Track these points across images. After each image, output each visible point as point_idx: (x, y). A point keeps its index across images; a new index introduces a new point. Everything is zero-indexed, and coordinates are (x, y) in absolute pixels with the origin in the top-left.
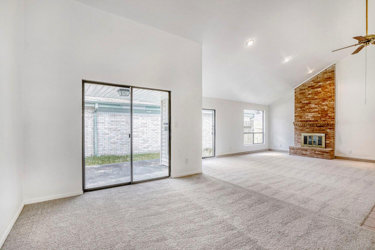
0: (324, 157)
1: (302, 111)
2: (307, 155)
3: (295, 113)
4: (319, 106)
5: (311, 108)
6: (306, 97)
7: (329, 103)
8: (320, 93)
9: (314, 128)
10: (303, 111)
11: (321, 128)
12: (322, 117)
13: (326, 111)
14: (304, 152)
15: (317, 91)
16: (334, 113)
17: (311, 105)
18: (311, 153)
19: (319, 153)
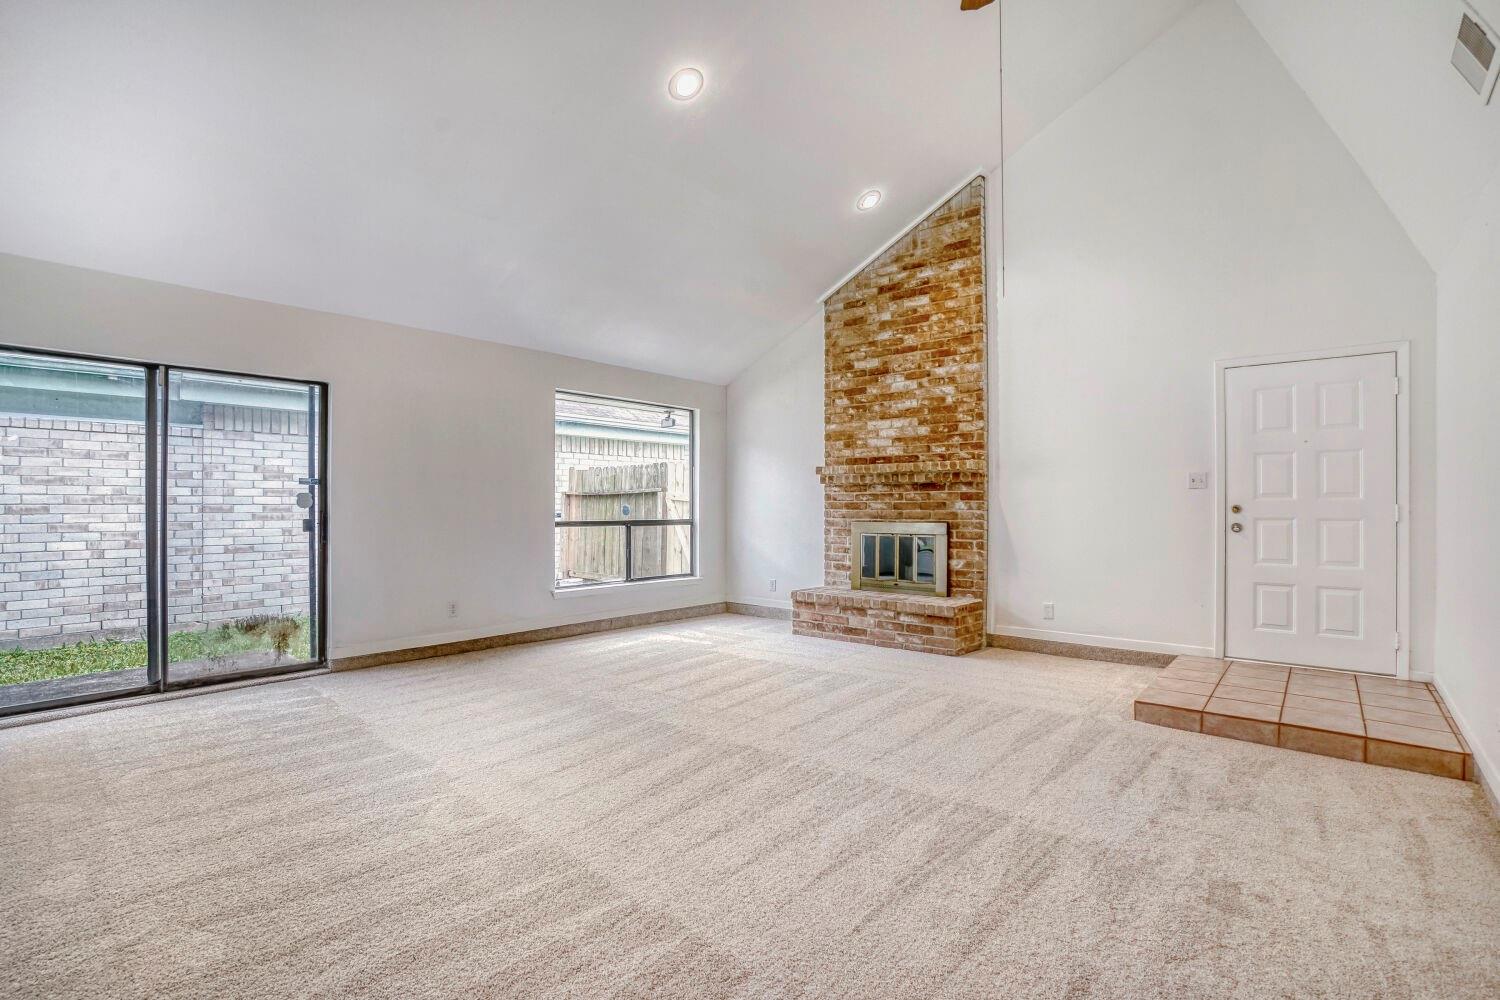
0: (933, 643)
1: (853, 408)
2: (864, 632)
3: (828, 421)
4: (921, 386)
5: (891, 396)
6: (871, 340)
7: (962, 371)
8: (926, 317)
9: (901, 495)
10: (858, 408)
11: (932, 493)
12: (933, 438)
13: (948, 409)
14: (854, 621)
15: (915, 311)
16: (980, 416)
17: (889, 379)
18: (880, 625)
19: (915, 621)
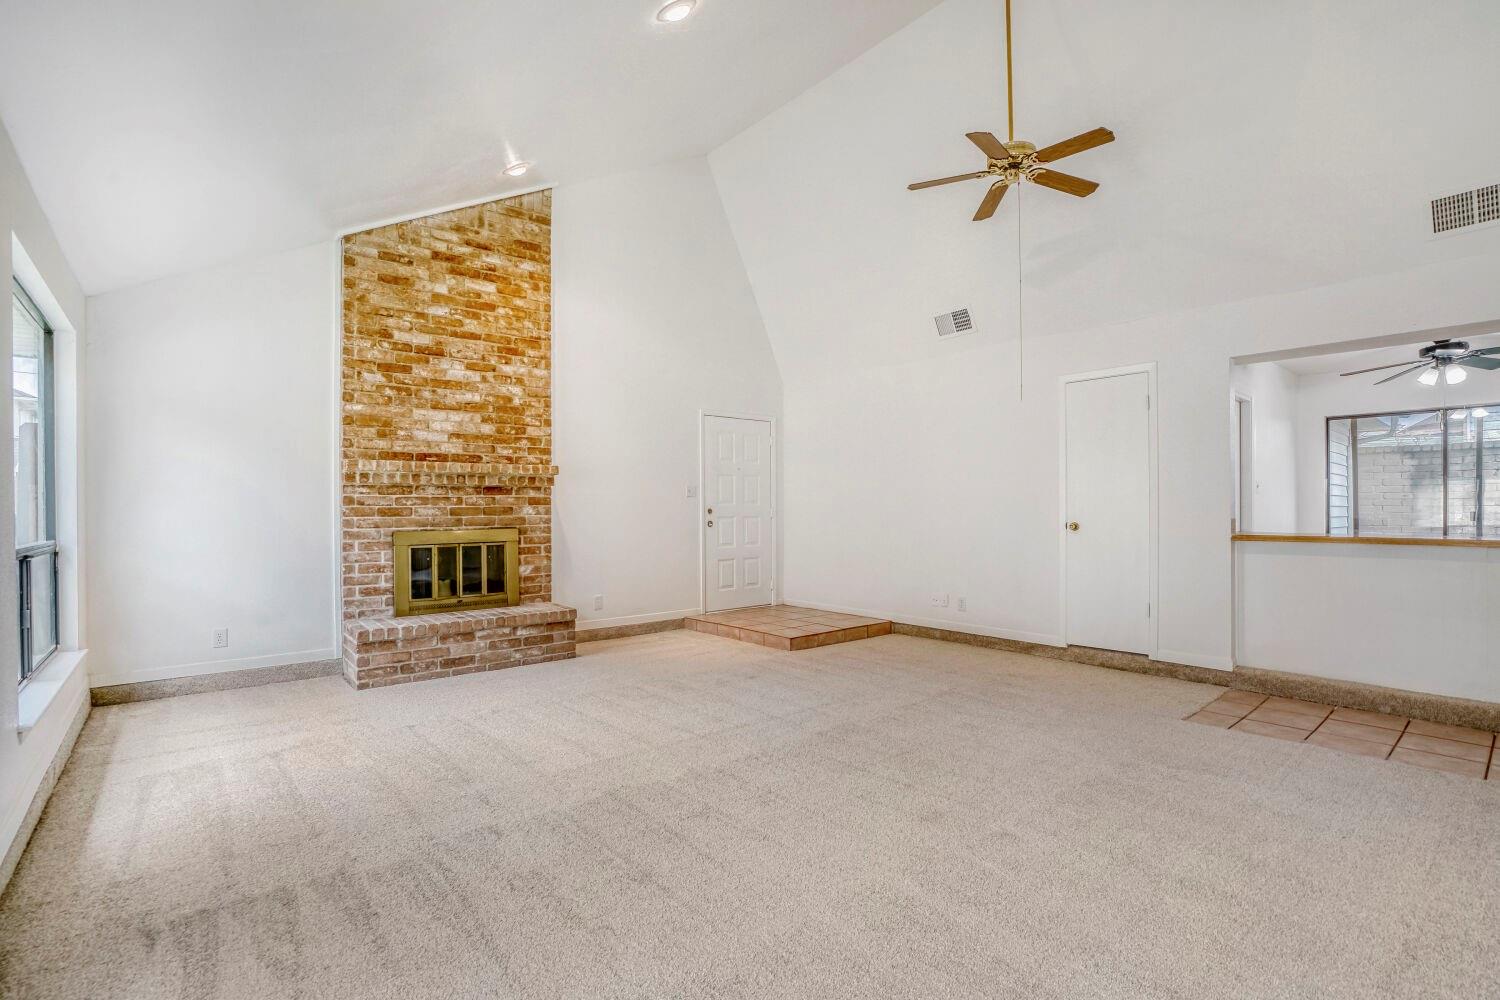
1: (392, 388)
3: (348, 397)
4: (484, 379)
5: (447, 384)
6: (419, 309)
7: (530, 373)
8: (492, 307)
9: (460, 501)
10: (399, 390)
11: (497, 497)
12: (499, 439)
13: (515, 410)
15: (479, 295)
16: (548, 423)
17: (444, 364)
